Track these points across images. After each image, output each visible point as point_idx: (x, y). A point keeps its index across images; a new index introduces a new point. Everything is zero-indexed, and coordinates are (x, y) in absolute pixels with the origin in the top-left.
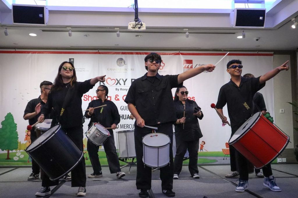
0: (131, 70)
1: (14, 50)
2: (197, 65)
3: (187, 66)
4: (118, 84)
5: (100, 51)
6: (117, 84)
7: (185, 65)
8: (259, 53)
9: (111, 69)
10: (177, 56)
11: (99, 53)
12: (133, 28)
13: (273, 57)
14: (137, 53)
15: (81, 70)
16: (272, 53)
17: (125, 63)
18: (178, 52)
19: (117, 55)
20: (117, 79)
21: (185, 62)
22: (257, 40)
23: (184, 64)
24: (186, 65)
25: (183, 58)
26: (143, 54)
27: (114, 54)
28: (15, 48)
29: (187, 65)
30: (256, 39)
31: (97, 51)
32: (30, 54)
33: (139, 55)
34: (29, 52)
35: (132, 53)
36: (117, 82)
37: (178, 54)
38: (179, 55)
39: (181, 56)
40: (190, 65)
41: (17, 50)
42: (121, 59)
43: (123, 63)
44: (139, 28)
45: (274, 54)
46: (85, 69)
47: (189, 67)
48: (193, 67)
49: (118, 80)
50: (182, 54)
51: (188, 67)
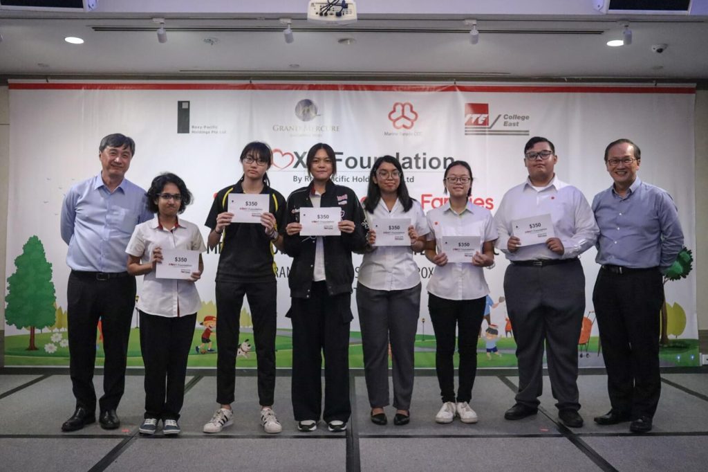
0: (333, 128)
1: (43, 81)
2: (499, 116)
3: (473, 120)
4: (300, 164)
5: (254, 82)
6: (296, 166)
7: (469, 116)
8: (660, 85)
9: (281, 128)
10: (451, 93)
11: (253, 87)
12: (321, 14)
13: (694, 95)
14: (347, 88)
15: (206, 130)
16: (694, 85)
17: (316, 113)
18: (451, 83)
19: (298, 91)
20: (296, 153)
21: (469, 109)
22: (660, 51)
23: (466, 115)
24: (471, 118)
25: (463, 99)
26: (363, 90)
27: (288, 89)
28: (46, 77)
29: (475, 116)
30: (657, 47)
31: (247, 82)
32: (83, 91)
33: (353, 92)
34: (79, 87)
35: (335, 88)
36: (296, 160)
37: (452, 89)
38: (455, 90)
39: (459, 93)
40: (482, 117)
41: (51, 81)
42: (308, 103)
43: (312, 113)
44: (339, 15)
45: (697, 88)
46: (216, 128)
47: (480, 122)
48: (490, 123)
49: (300, 156)
50: (462, 89)
51: (476, 123)
